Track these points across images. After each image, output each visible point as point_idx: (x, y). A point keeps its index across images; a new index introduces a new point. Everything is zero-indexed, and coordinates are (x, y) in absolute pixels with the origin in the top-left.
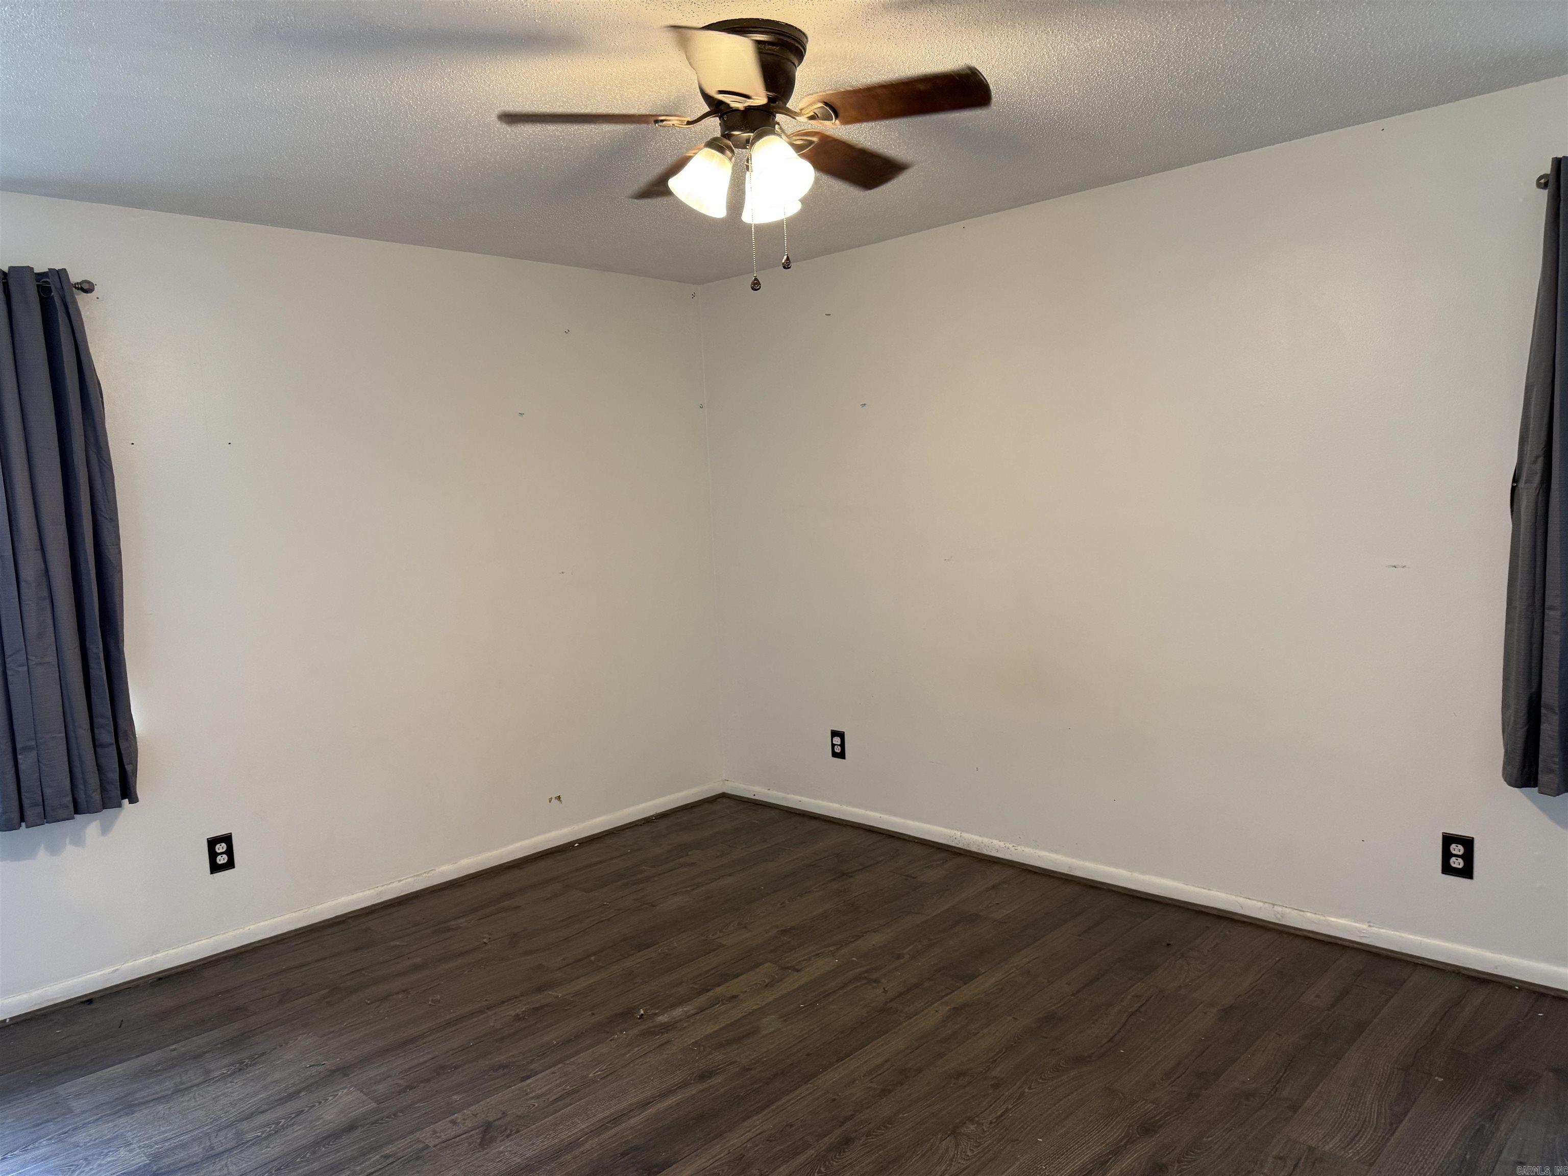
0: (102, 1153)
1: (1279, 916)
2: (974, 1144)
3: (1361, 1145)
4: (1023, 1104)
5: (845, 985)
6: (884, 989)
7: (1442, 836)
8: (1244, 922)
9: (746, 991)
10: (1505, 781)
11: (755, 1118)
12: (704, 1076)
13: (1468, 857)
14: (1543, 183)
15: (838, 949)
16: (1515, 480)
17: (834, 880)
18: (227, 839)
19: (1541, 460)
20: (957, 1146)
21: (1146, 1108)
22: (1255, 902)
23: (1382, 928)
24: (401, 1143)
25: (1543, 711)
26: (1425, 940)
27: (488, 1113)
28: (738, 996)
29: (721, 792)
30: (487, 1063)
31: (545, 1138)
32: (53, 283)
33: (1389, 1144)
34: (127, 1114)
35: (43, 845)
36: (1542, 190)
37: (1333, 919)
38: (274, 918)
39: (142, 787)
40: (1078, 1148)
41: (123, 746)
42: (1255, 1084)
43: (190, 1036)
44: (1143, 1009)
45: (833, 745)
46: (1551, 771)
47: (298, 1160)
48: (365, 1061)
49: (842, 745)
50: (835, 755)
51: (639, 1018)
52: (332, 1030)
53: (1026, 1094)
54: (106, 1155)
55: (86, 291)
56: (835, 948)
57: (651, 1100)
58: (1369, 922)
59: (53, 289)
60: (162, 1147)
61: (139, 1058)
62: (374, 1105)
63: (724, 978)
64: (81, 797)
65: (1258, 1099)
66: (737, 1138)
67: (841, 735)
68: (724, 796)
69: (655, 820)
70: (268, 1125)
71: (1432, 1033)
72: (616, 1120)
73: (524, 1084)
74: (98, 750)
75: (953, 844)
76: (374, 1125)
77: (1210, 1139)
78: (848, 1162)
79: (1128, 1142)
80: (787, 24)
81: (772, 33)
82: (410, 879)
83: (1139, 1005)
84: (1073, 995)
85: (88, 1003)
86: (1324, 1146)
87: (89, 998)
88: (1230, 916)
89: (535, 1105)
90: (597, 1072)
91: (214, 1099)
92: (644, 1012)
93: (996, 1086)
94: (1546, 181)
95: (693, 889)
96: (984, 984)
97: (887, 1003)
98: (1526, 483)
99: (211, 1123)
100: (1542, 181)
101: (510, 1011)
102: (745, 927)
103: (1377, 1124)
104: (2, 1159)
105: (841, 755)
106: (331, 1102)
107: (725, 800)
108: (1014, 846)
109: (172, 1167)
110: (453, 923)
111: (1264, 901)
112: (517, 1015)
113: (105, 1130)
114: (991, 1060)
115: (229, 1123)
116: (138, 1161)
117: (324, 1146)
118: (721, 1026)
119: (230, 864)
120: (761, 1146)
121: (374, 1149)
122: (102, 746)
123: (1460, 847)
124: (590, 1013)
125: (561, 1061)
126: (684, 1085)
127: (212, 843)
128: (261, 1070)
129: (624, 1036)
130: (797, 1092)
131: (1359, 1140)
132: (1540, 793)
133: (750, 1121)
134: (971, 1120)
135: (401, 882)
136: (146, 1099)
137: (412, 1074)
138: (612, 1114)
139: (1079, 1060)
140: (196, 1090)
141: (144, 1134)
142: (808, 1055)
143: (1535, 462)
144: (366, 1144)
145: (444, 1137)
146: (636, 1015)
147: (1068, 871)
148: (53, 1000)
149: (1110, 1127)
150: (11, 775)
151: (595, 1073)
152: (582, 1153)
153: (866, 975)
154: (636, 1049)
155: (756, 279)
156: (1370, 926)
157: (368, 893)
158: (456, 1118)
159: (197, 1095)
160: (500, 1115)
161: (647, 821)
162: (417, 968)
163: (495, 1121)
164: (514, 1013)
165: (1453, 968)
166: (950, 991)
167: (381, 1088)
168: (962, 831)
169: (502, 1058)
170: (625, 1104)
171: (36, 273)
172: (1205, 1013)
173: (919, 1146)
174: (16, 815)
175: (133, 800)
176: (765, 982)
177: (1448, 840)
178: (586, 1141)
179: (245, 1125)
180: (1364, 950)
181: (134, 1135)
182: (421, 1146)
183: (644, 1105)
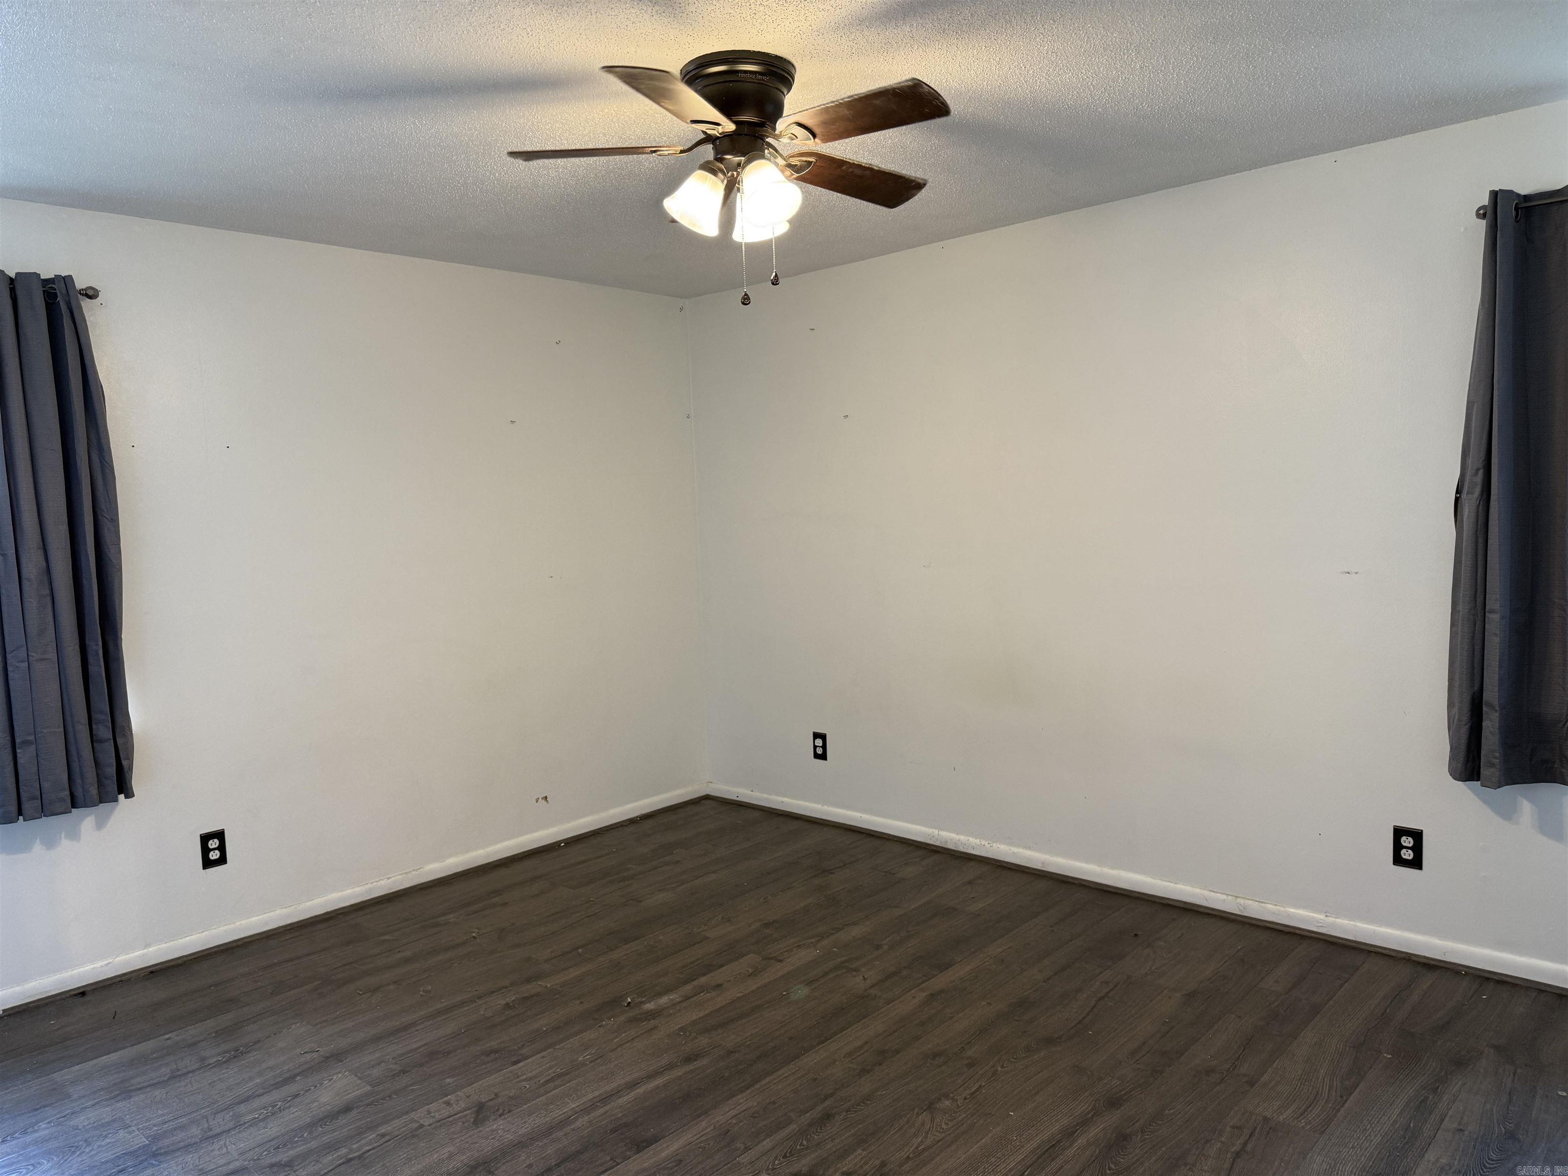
0: (102, 1135)
1: (1241, 908)
2: (949, 1118)
3: (1314, 1116)
4: (995, 1081)
5: (826, 974)
6: (864, 977)
7: (1393, 829)
8: (1208, 914)
9: (730, 981)
10: (1451, 775)
11: (739, 1096)
12: (688, 1060)
13: (1418, 848)
14: (1481, 214)
15: (818, 941)
16: (1458, 491)
17: (815, 876)
18: (220, 835)
19: (1481, 472)
20: (933, 1120)
21: (1112, 1084)
22: (1219, 895)
23: (1339, 918)
24: (397, 1123)
25: (1485, 709)
26: (1378, 928)
27: (480, 1095)
28: (722, 985)
29: (705, 794)
30: (479, 1048)
31: (537, 1116)
32: (59, 288)
33: (1339, 1114)
34: (124, 1099)
35: (38, 840)
36: (1481, 220)
37: (1292, 910)
38: (265, 913)
39: (137, 782)
40: (1047, 1121)
41: (120, 741)
42: (1216, 1061)
43: (184, 1026)
44: (1111, 994)
45: (815, 747)
46: (1492, 765)
47: (296, 1139)
48: (357, 1048)
49: (824, 747)
50: (816, 756)
51: (627, 1006)
52: (324, 1019)
53: (998, 1072)
54: (106, 1136)
55: (90, 297)
56: (816, 939)
57: (639, 1081)
58: (1325, 913)
59: (58, 294)
60: (160, 1130)
61: (136, 1047)
62: (369, 1088)
63: (709, 968)
64: (79, 792)
65: (1218, 1075)
66: (722, 1115)
67: (823, 737)
68: (707, 797)
69: (640, 821)
70: (264, 1108)
71: (1383, 1014)
72: (605, 1099)
73: (514, 1067)
74: (95, 744)
75: (931, 842)
76: (369, 1107)
77: (1172, 1111)
78: (829, 1135)
79: (1095, 1114)
80: (777, 56)
81: (764, 64)
82: (398, 877)
83: (1106, 990)
84: (1044, 982)
85: (80, 996)
86: (1279, 1116)
87: (81, 990)
88: (1195, 908)
89: (526, 1087)
90: (587, 1056)
91: (209, 1084)
92: (631, 1000)
93: (970, 1065)
94: (1484, 211)
95: (678, 886)
96: (960, 971)
97: (866, 990)
98: (1467, 494)
99: (208, 1106)
100: (1481, 212)
101: (499, 1001)
102: (729, 921)
103: (1328, 1097)
104: (2, 1142)
105: (823, 757)
106: (325, 1086)
107: (708, 802)
108: (989, 843)
109: (171, 1148)
110: (443, 918)
111: (1227, 893)
112: (507, 1004)
113: (104, 1113)
114: (966, 1042)
115: (226, 1107)
116: (137, 1142)
117: (321, 1126)
118: (706, 1013)
119: (222, 860)
120: (745, 1122)
121: (370, 1128)
122: (101, 741)
123: (1410, 839)
124: (579, 1002)
125: (551, 1046)
126: (670, 1067)
127: (205, 839)
128: (255, 1057)
129: (612, 1023)
130: (780, 1072)
131: (1311, 1111)
132: (1482, 786)
133: (734, 1099)
134: (946, 1096)
135: (391, 880)
136: (142, 1085)
137: (406, 1059)
138: (601, 1095)
139: (1049, 1041)
140: (192, 1077)
141: (142, 1117)
142: (790, 1038)
143: (1476, 474)
144: (362, 1125)
145: (438, 1116)
146: (623, 1003)
147: (1041, 867)
148: (46, 992)
149: (1078, 1102)
150: (10, 769)
151: (585, 1057)
152: (573, 1130)
153: (846, 964)
154: (623, 1035)
155: (746, 294)
156: (1326, 916)
157: (357, 889)
158: (450, 1099)
159: (193, 1080)
160: (493, 1096)
161: (632, 821)
162: (407, 961)
163: (487, 1102)
164: (505, 1002)
165: (1403, 955)
166: (928, 978)
167: (376, 1072)
168: (940, 829)
169: (494, 1044)
170: (614, 1085)
171: (42, 279)
172: (1170, 998)
173: (896, 1120)
174: (13, 808)
175: (129, 794)
176: (749, 971)
177: (1399, 832)
178: (576, 1119)
179: (242, 1108)
180: (1321, 939)
181: (132, 1118)
182: (415, 1125)
183: (633, 1085)
